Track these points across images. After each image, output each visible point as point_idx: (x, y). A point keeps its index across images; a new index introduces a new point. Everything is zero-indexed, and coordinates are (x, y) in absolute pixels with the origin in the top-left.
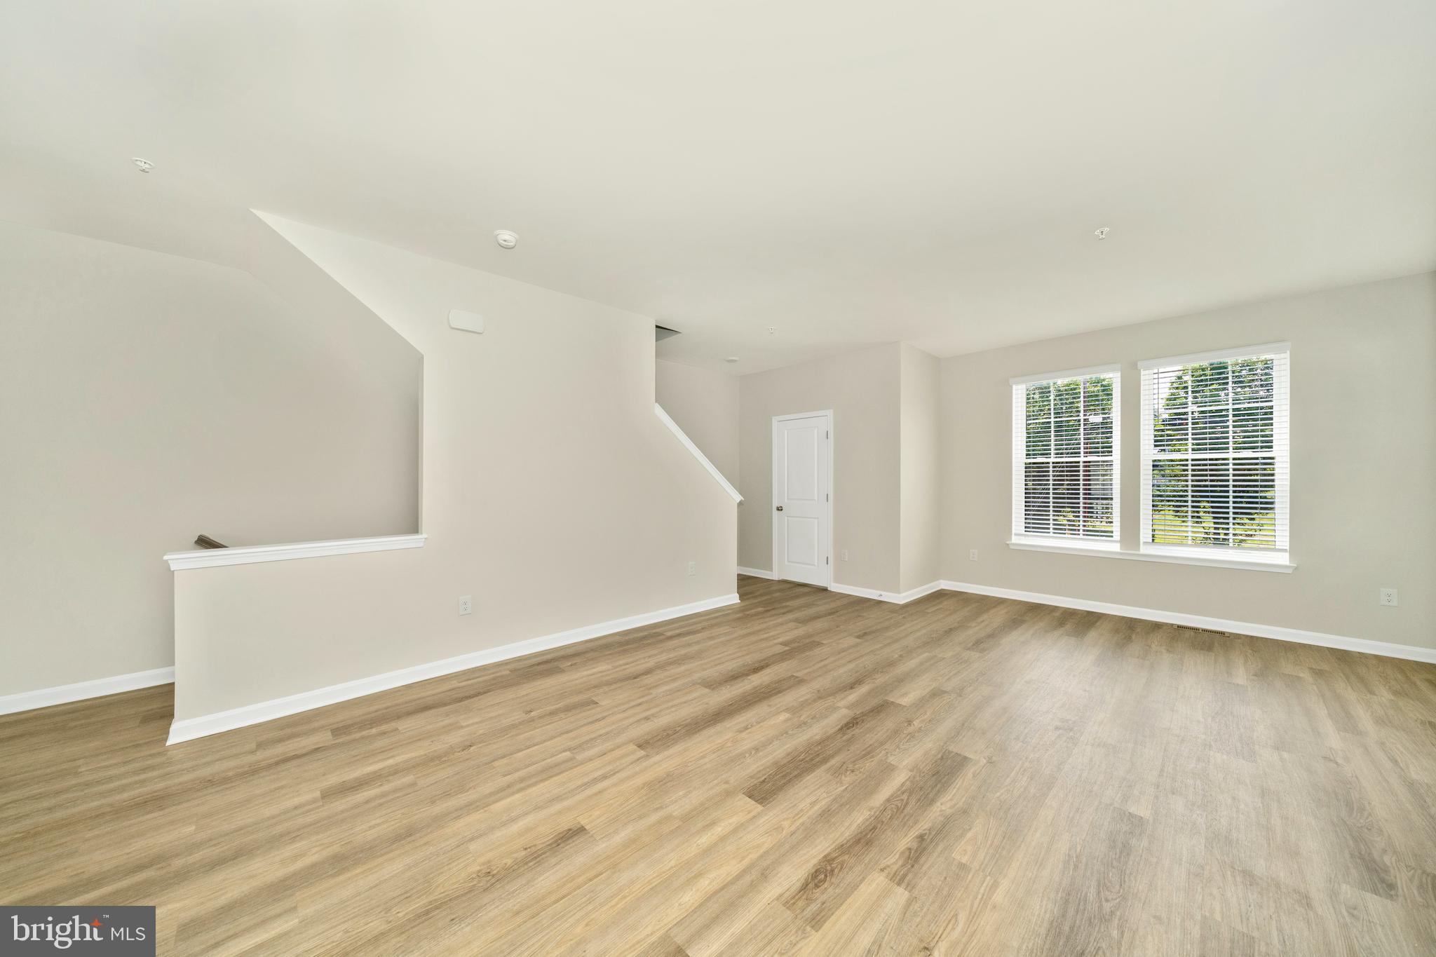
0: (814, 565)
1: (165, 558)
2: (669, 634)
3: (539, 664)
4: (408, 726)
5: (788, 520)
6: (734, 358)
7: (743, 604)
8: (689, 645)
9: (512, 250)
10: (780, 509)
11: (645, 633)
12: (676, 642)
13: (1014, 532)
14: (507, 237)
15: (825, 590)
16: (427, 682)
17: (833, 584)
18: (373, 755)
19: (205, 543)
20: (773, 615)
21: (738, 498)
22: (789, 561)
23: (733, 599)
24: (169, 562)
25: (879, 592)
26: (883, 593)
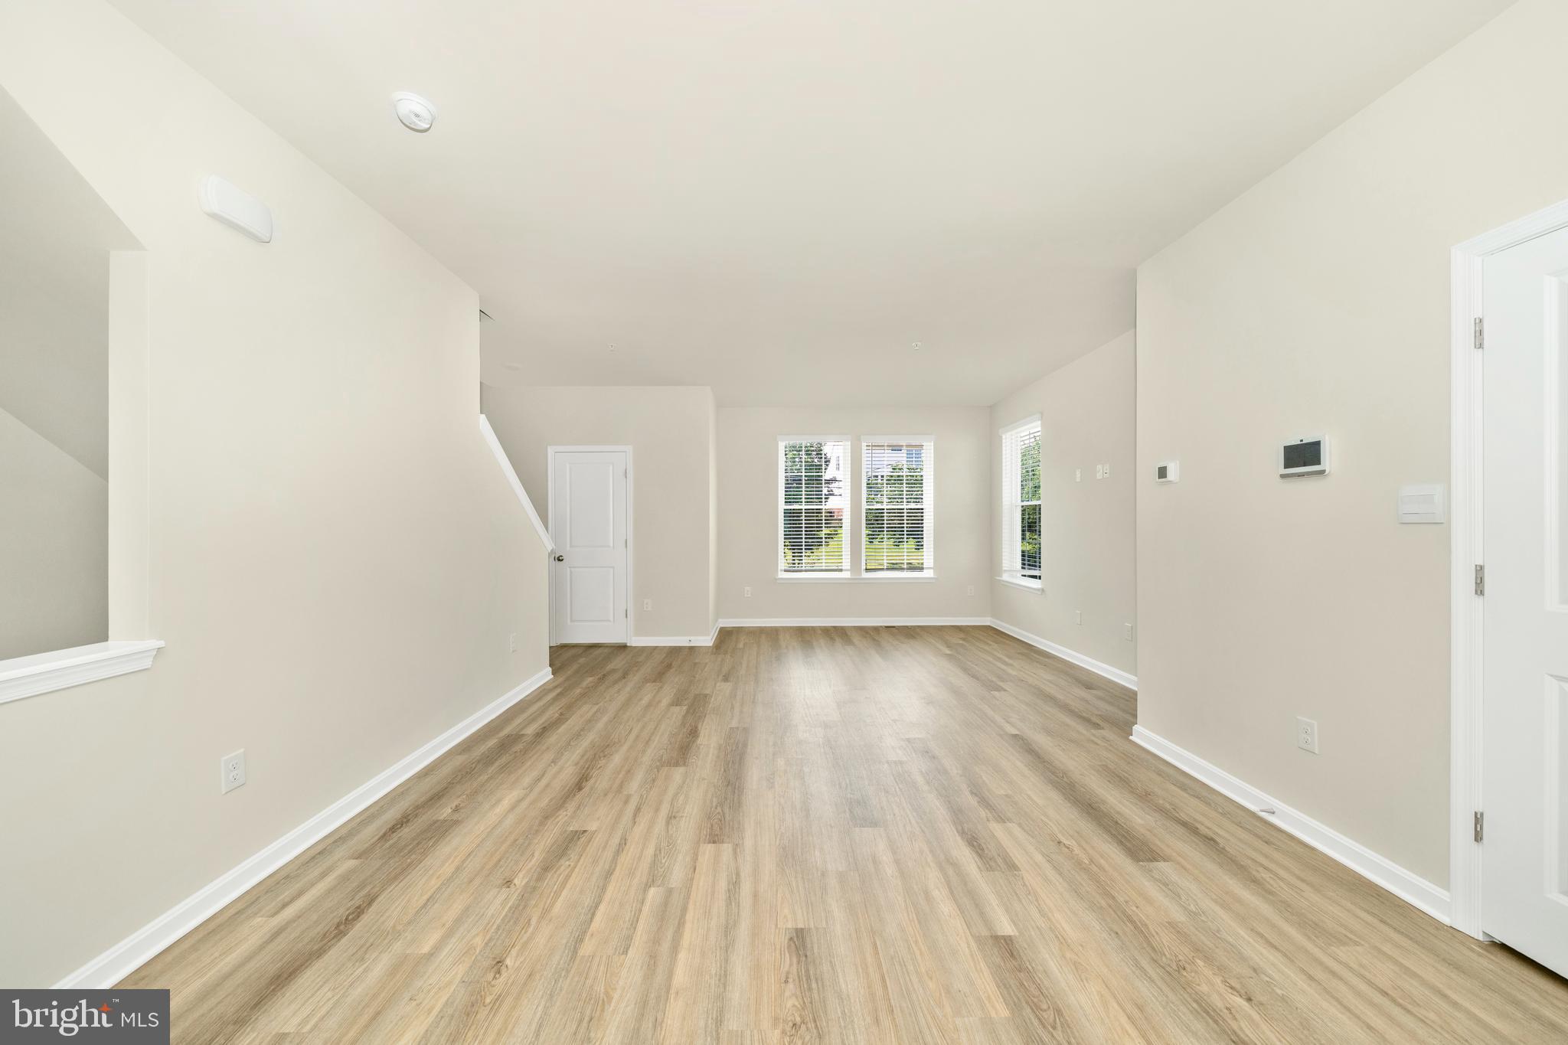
0: (609, 621)
5: (571, 572)
7: (561, 679)
10: (559, 559)
13: (779, 568)
15: (623, 647)
17: (633, 638)
21: (550, 547)
22: (572, 621)
23: (545, 675)
25: (689, 638)
26: (692, 638)
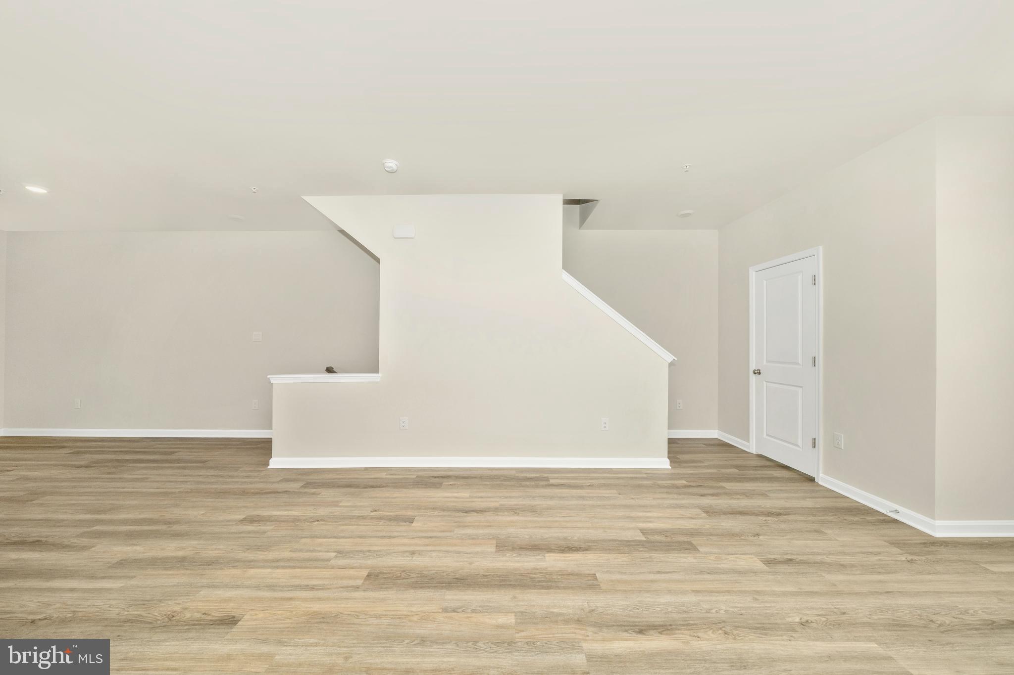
1: (269, 376)
2: (552, 481)
3: (436, 477)
4: (327, 494)
5: (767, 385)
6: (688, 211)
8: (552, 498)
9: (395, 174)
10: (758, 372)
11: (538, 475)
12: (558, 491)
14: (390, 165)
16: (378, 469)
17: (821, 476)
18: (292, 505)
19: (330, 370)
20: (685, 494)
21: (669, 358)
22: (767, 435)
24: (271, 379)
